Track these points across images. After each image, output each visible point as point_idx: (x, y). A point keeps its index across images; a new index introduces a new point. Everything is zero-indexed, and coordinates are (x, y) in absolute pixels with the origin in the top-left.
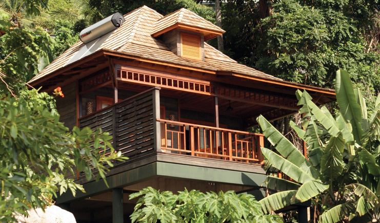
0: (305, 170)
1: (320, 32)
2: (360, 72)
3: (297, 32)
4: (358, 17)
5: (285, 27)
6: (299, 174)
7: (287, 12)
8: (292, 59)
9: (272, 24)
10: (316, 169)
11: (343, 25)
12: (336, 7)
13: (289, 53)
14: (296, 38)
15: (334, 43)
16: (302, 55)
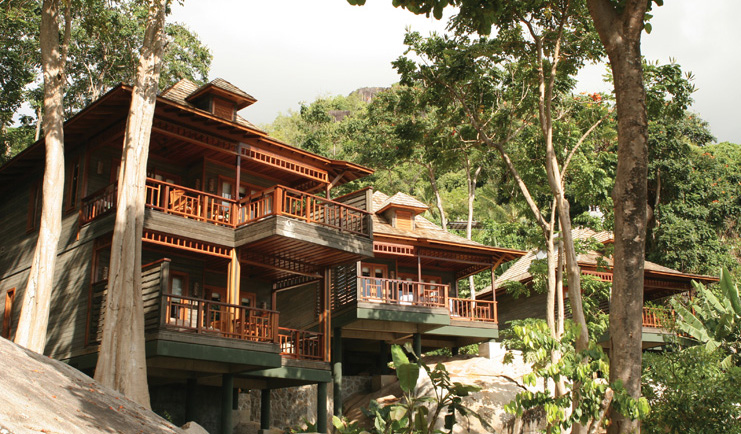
0: (703, 331)
1: (694, 237)
2: (719, 259)
3: (679, 237)
4: (715, 223)
5: (671, 235)
6: (700, 335)
7: (670, 223)
8: (677, 255)
9: (661, 232)
10: (711, 332)
11: (706, 229)
12: (701, 218)
13: (675, 251)
14: (679, 241)
15: (700, 242)
16: (683, 252)
